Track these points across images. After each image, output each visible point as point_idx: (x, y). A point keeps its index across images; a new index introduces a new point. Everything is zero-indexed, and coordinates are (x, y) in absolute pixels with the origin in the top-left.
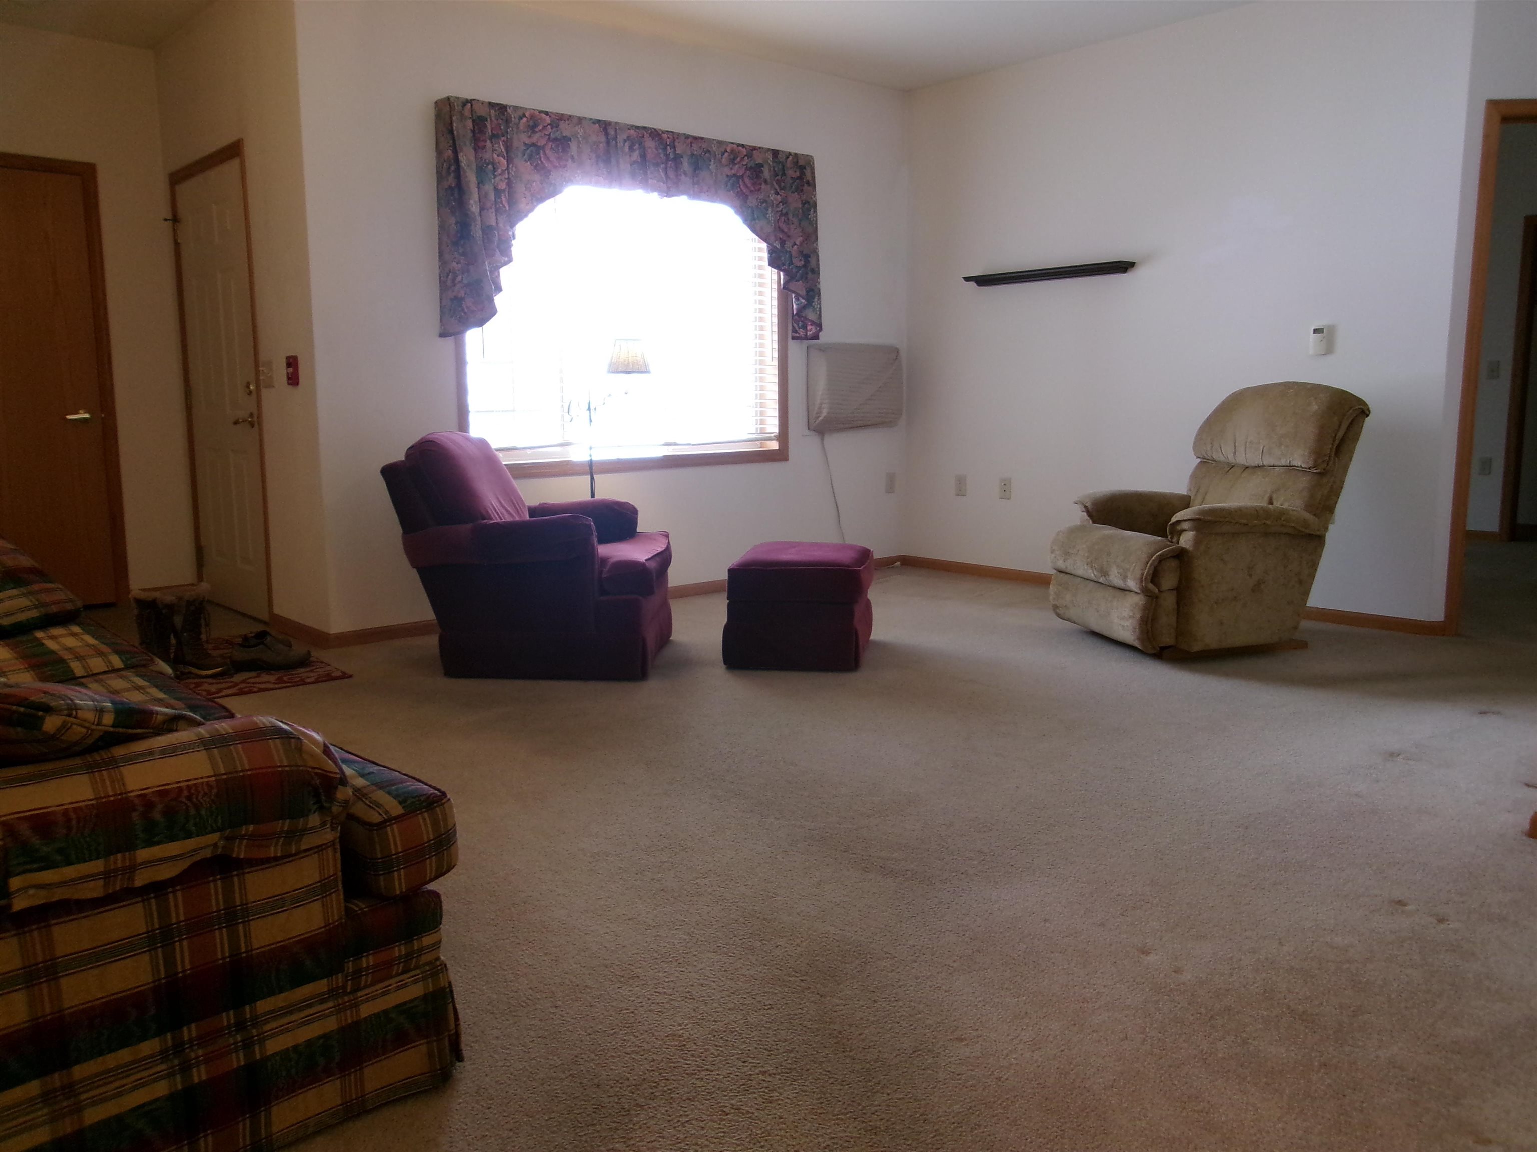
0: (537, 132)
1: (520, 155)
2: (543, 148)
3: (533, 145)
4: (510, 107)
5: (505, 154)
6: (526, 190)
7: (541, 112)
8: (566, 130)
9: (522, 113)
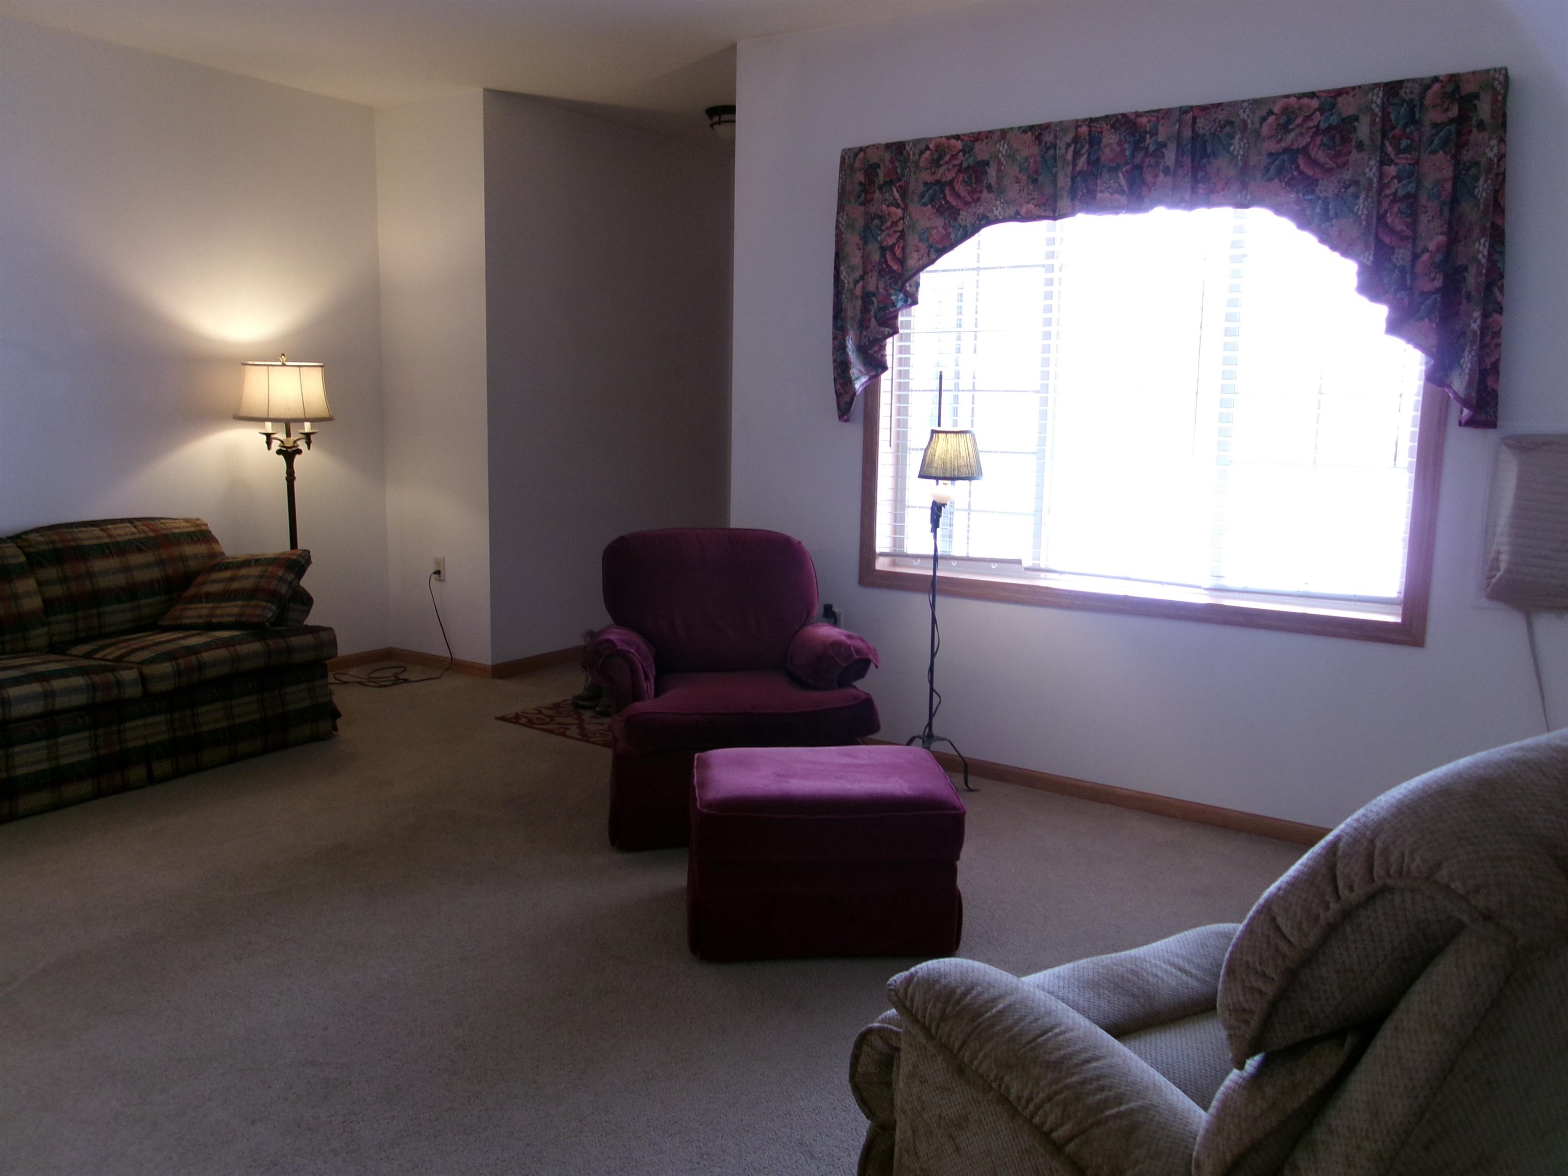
0: (942, 165)
1: (916, 198)
2: (951, 183)
3: (938, 182)
4: (909, 142)
5: (900, 201)
6: (920, 241)
7: (948, 138)
8: (982, 152)
9: (922, 144)
